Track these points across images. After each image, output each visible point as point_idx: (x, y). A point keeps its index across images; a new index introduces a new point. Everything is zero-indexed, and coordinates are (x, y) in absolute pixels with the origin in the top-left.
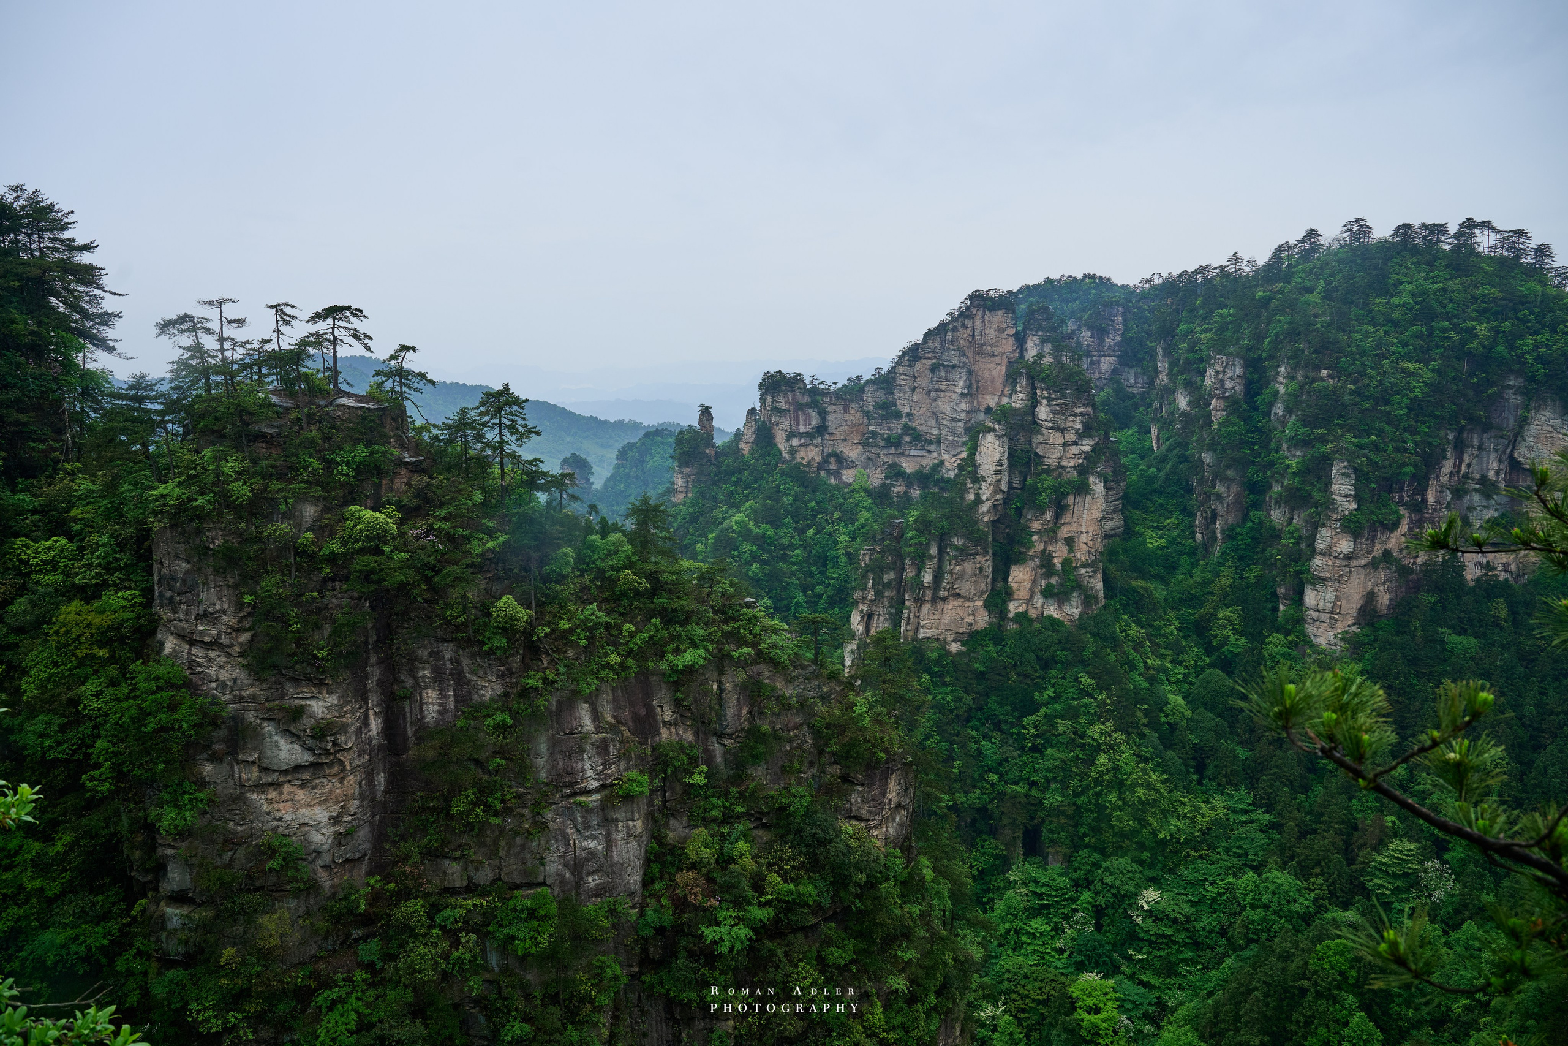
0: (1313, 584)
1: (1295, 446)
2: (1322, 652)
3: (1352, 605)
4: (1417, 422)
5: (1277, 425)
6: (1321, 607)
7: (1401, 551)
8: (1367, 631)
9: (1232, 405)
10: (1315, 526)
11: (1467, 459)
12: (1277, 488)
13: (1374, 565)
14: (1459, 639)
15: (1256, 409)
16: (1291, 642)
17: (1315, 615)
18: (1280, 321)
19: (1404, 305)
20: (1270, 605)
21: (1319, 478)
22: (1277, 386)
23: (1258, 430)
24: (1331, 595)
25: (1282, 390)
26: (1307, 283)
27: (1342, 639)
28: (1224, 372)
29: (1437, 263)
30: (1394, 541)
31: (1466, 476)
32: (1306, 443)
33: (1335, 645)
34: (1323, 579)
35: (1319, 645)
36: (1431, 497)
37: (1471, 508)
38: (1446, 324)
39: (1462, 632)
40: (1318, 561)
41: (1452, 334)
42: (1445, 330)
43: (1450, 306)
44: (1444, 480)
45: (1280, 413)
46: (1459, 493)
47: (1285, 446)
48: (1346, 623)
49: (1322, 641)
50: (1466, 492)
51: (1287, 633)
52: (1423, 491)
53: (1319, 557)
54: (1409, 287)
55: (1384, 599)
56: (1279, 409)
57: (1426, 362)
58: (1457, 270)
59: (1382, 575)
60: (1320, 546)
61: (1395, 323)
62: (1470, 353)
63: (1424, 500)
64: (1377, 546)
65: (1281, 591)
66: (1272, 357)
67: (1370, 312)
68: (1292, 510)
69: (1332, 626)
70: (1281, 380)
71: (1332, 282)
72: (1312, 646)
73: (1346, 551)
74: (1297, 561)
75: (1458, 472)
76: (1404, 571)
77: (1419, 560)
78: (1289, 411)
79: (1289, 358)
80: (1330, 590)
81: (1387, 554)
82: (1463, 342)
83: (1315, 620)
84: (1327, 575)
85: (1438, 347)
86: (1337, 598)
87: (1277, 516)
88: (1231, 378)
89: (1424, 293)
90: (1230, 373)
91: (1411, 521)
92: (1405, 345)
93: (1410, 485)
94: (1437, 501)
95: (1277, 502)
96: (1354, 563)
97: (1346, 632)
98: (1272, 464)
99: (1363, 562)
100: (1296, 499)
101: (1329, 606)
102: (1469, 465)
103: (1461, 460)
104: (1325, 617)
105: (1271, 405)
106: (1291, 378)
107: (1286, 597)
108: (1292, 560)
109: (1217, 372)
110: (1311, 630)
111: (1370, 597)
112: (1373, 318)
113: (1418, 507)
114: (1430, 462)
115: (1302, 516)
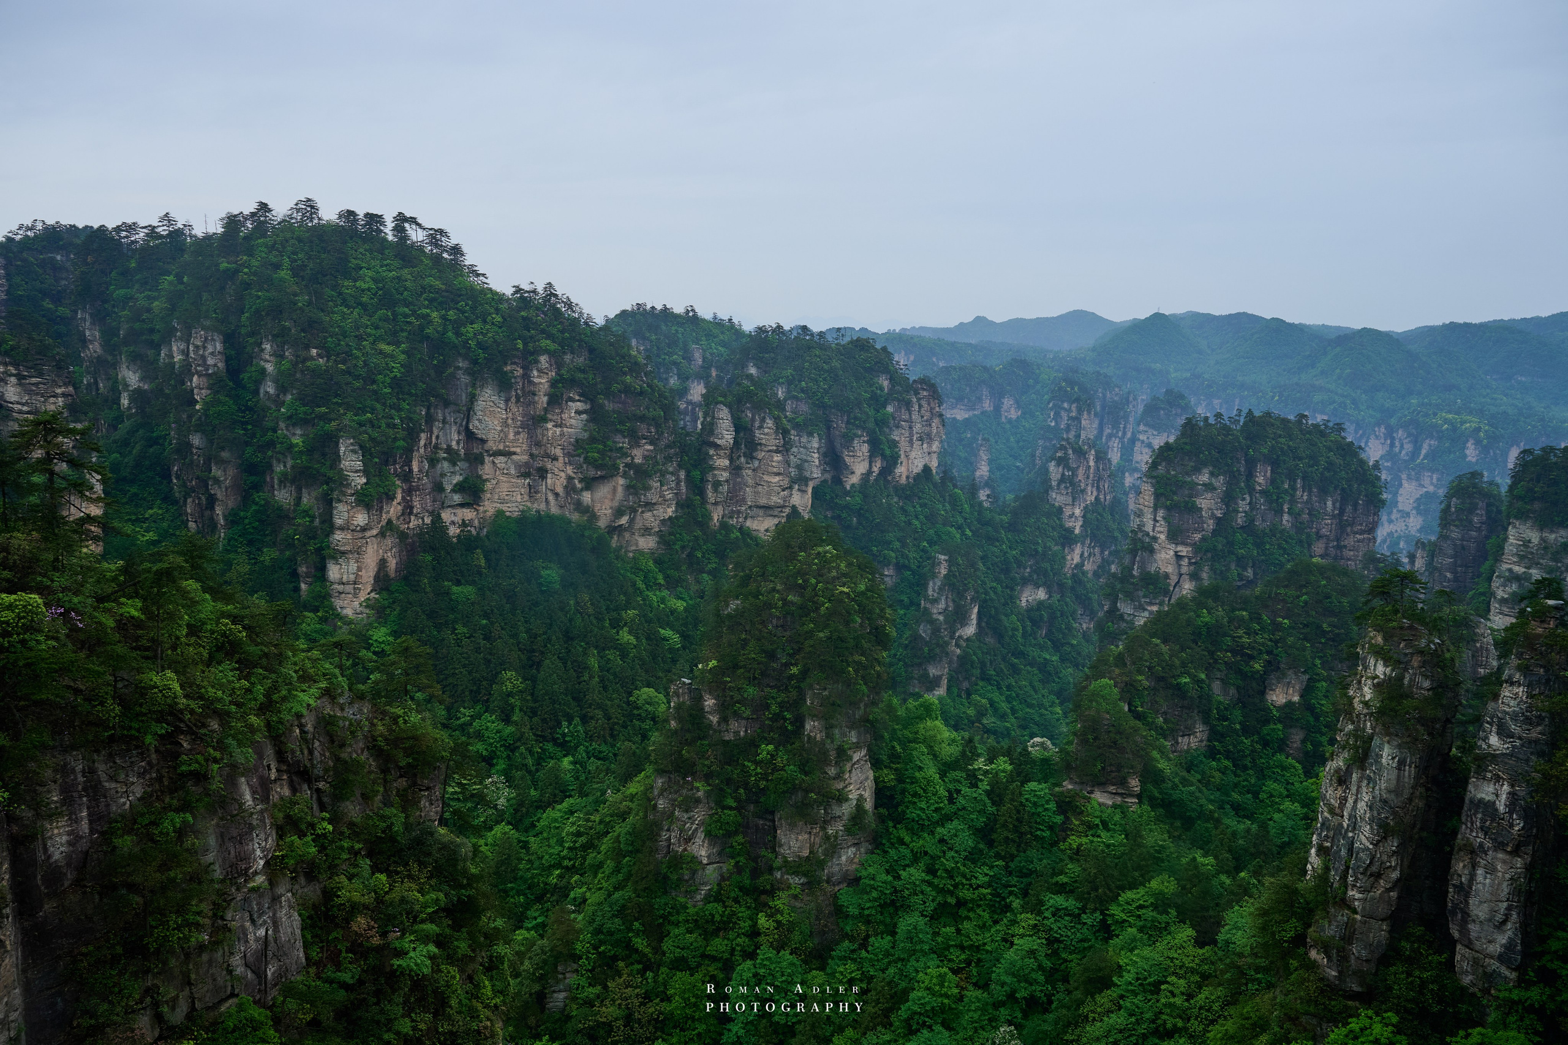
0: (335, 558)
1: (294, 425)
2: (351, 622)
3: (368, 576)
4: (398, 399)
5: (268, 403)
6: (345, 580)
7: (398, 518)
8: (385, 594)
9: (216, 383)
10: (328, 503)
11: (436, 432)
12: (279, 468)
13: (382, 534)
14: (459, 588)
15: (244, 387)
16: (321, 619)
17: (340, 588)
18: (259, 297)
19: (369, 289)
20: (291, 586)
21: (324, 455)
22: (262, 363)
23: (250, 409)
24: (353, 566)
25: (270, 367)
26: (274, 260)
27: (367, 607)
28: (205, 348)
29: (386, 252)
30: (393, 510)
31: (436, 447)
32: (305, 422)
33: (361, 613)
34: (343, 553)
35: (347, 616)
36: (415, 469)
37: (443, 475)
38: (406, 310)
39: (458, 583)
40: (338, 536)
41: (412, 319)
42: (406, 316)
43: (405, 293)
44: (422, 451)
45: (271, 390)
46: (433, 462)
47: (282, 425)
48: (366, 592)
49: (348, 612)
50: (438, 461)
51: (315, 610)
52: (408, 462)
53: (338, 532)
54: (370, 273)
55: (392, 564)
56: (270, 388)
57: (397, 344)
58: (404, 261)
59: (389, 541)
60: (338, 522)
61: (364, 306)
62: (428, 337)
63: (411, 471)
64: (384, 516)
65: (302, 569)
66: (253, 334)
67: (340, 294)
68: (299, 490)
69: (355, 595)
70: (267, 357)
71: (296, 261)
72: (339, 617)
73: (361, 524)
74: (314, 538)
75: (430, 443)
76: (403, 536)
77: (411, 525)
78: (282, 389)
79: (274, 336)
80: (352, 562)
81: (389, 522)
82: (422, 328)
83: (340, 593)
84: (347, 548)
85: (402, 330)
86: (359, 569)
87: (283, 496)
88: (212, 354)
89: (383, 280)
90: (210, 349)
91: (403, 491)
92: (377, 328)
93: (401, 458)
94: (420, 471)
95: (281, 482)
96: (368, 534)
97: (368, 599)
98: (271, 444)
99: (375, 532)
100: (301, 478)
101: (352, 577)
102: (437, 437)
103: (432, 433)
104: (349, 588)
105: (258, 382)
106: (279, 356)
107: (307, 575)
108: (310, 538)
109: (197, 347)
110: (338, 603)
111: (382, 563)
112: (344, 300)
113: (407, 477)
114: (412, 435)
115: (314, 494)
